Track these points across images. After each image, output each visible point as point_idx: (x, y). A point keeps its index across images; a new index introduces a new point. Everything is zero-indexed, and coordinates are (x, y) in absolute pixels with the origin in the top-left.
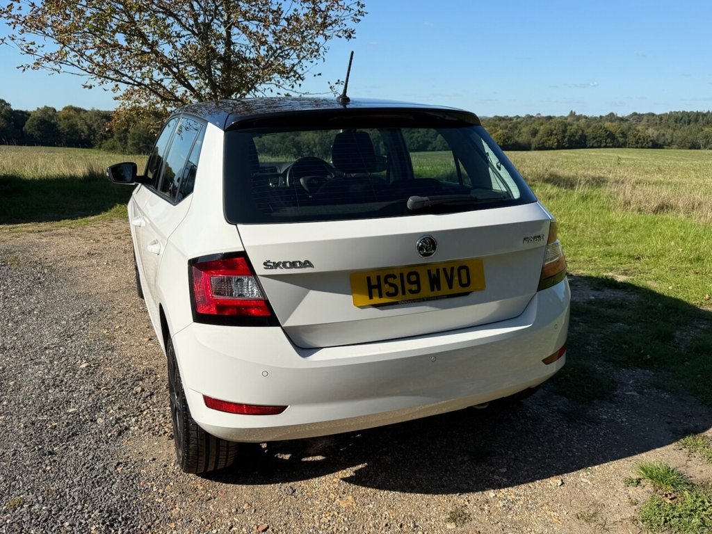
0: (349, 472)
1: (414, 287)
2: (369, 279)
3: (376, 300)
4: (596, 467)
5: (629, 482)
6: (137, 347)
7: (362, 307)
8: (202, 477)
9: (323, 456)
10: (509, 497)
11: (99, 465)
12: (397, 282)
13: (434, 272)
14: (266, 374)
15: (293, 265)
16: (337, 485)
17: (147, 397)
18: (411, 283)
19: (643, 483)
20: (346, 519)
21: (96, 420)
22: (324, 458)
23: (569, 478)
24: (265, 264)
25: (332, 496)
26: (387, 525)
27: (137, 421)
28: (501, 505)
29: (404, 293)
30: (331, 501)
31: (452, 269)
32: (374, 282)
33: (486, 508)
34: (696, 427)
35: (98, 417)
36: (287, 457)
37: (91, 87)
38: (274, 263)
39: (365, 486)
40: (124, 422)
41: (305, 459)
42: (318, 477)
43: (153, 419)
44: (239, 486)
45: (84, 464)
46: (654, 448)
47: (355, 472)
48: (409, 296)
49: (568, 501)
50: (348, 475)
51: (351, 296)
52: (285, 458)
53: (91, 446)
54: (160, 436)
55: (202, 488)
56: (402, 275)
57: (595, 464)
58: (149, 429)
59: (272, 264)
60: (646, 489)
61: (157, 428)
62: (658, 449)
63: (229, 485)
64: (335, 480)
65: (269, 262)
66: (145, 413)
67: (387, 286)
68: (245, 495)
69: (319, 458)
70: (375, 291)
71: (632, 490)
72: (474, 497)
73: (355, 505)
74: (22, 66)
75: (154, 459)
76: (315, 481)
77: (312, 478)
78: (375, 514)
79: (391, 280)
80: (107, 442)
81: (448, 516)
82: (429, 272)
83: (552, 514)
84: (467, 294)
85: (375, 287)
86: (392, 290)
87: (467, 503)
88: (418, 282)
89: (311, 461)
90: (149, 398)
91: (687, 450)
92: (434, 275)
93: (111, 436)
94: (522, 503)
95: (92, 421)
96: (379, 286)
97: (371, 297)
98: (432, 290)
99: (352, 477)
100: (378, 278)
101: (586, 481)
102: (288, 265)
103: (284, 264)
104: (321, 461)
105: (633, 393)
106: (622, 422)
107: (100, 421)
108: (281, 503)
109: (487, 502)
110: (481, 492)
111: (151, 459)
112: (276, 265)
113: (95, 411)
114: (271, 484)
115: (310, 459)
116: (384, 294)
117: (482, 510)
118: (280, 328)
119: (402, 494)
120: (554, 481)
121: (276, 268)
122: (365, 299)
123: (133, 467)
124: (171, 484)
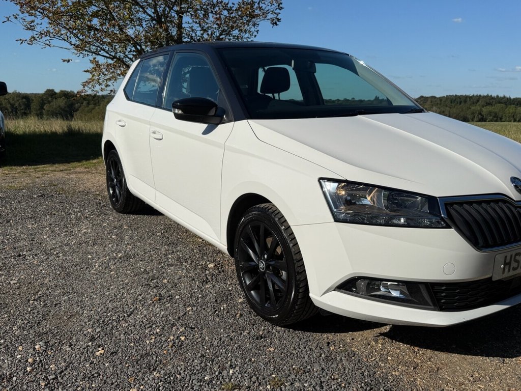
37: (69, 61)
74: (21, 40)
75: (353, 339)
123: (341, 346)
124: (389, 358)
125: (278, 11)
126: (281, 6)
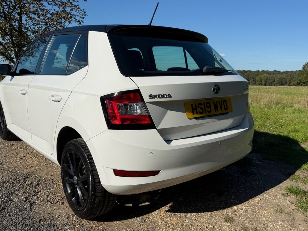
0: (167, 207)
1: (209, 110)
2: (192, 105)
3: (196, 116)
4: (268, 191)
5: (284, 195)
6: (15, 162)
7: (190, 119)
8: (92, 221)
9: (148, 202)
10: (243, 208)
11: (28, 223)
12: (203, 107)
13: (215, 103)
14: (151, 154)
15: (163, 96)
16: (165, 214)
17: (36, 186)
18: (208, 107)
19: (289, 194)
20: (179, 229)
21: (12, 200)
22: (150, 203)
23: (261, 196)
24: (149, 96)
25: (165, 219)
26: (200, 228)
27: (37, 198)
28: (243, 212)
29: (206, 112)
30: (167, 222)
31: (221, 101)
32: (194, 107)
33: (237, 214)
34: (290, 172)
35: (14, 198)
36: (131, 205)
38: (154, 95)
39: (179, 213)
40: (30, 199)
41: (141, 205)
42: (153, 212)
43: (47, 196)
44: (115, 222)
45: (19, 223)
46: (283, 181)
47: (169, 207)
48: (208, 114)
49: (267, 206)
50: (167, 209)
51: (186, 114)
52: (130, 206)
53: (18, 213)
54: (55, 204)
55: (95, 226)
56: (204, 103)
57: (267, 190)
58: (47, 201)
59: (153, 96)
60: (292, 197)
61: (51, 200)
62: (285, 182)
63: (109, 223)
64: (162, 212)
65: (151, 95)
66: (40, 193)
67: (199, 109)
68: (121, 226)
69: (147, 203)
70: (195, 111)
71: (287, 198)
72: (229, 210)
73: (179, 222)
75: (59, 216)
76: (152, 214)
77: (150, 213)
78: (191, 225)
79: (200, 106)
80: (26, 210)
81: (224, 220)
82: (214, 102)
83: (266, 212)
84: (227, 113)
85: (194, 109)
86: (201, 111)
87: (228, 213)
88: (210, 107)
89: (144, 206)
90: (37, 186)
91: (295, 181)
92: (215, 104)
93: (27, 207)
94: (250, 209)
95: (10, 200)
96: (196, 109)
97: (193, 114)
98: (215, 111)
99: (169, 210)
100: (195, 104)
101: (268, 197)
102: (161, 96)
103: (159, 96)
104: (149, 204)
105: (259, 162)
106: (263, 173)
107: (15, 200)
108: (142, 227)
109: (236, 212)
110: (230, 208)
111: (57, 215)
112: (155, 97)
113: (9, 195)
114: (131, 218)
115: (143, 204)
116: (198, 113)
117: (236, 215)
118: (156, 129)
119: (197, 214)
120: (256, 199)
121: (155, 98)
122: (191, 115)
123: (49, 221)
124: (77, 226)
125: (84, 16)
126: (85, 13)
